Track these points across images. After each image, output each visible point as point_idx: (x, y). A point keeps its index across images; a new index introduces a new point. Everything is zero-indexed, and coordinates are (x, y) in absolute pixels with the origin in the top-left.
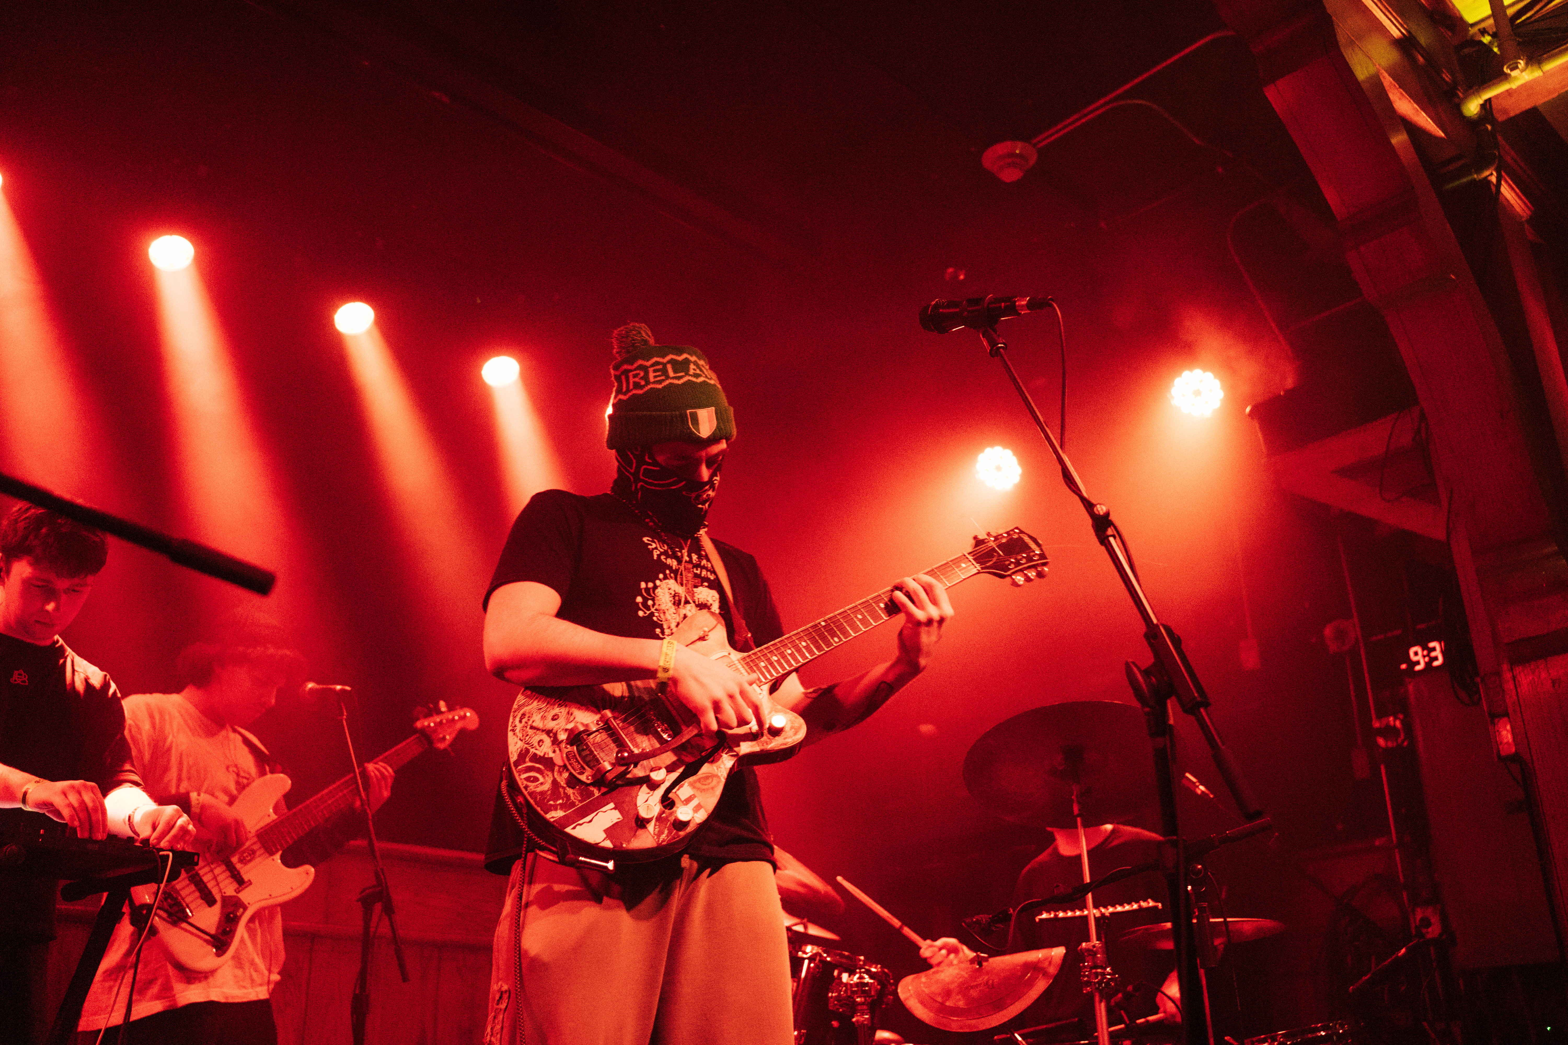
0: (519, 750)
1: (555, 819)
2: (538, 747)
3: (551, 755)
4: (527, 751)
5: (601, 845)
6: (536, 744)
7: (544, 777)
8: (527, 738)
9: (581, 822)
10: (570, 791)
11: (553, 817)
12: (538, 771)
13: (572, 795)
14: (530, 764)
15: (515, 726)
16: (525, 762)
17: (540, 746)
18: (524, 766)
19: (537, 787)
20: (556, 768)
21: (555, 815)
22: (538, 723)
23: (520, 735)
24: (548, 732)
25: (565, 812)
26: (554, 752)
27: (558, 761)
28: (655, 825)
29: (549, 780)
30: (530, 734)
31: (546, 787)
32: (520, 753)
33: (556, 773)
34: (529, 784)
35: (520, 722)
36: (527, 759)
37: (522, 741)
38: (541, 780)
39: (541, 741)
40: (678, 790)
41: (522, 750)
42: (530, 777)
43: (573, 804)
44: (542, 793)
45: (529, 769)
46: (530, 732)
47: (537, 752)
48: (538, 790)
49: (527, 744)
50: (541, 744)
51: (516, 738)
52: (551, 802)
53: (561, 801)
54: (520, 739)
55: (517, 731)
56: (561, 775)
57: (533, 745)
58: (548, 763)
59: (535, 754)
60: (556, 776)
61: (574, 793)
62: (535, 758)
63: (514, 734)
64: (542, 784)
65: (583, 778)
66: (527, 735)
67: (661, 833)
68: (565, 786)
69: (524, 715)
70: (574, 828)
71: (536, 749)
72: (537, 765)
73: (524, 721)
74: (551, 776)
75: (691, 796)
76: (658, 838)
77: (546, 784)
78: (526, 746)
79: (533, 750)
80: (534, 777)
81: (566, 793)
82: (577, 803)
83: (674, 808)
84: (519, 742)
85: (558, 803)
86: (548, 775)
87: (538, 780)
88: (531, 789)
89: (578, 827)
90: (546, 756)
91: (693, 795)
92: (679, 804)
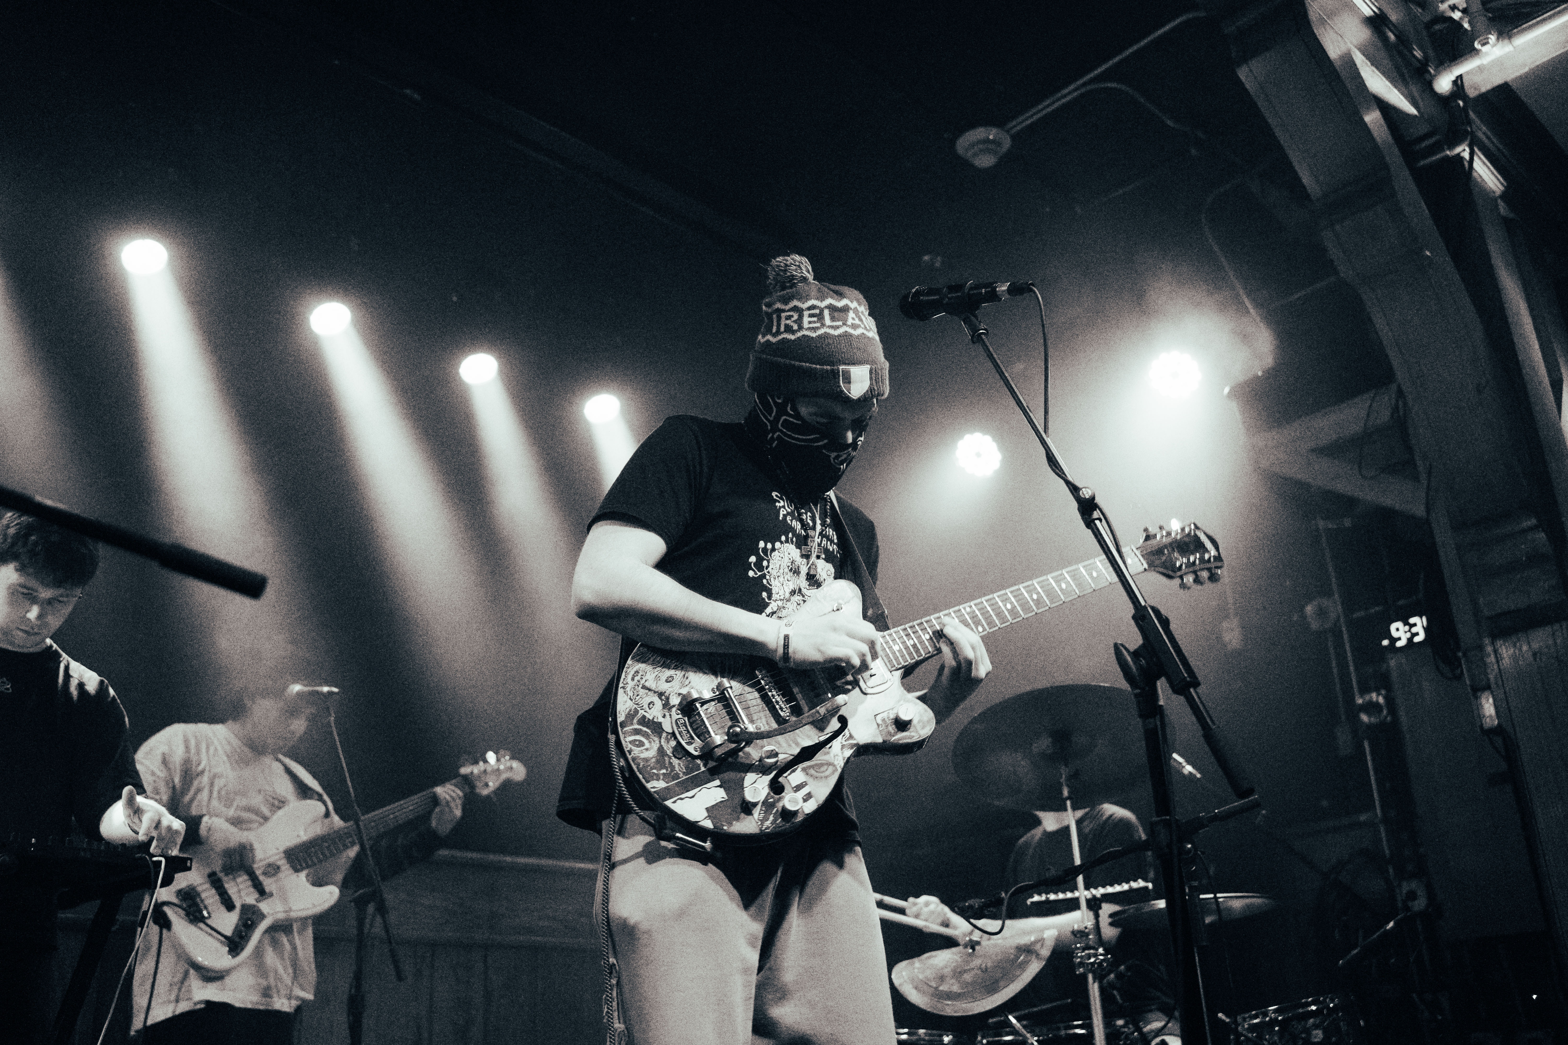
0: (628, 710)
1: (655, 790)
2: (647, 709)
3: (661, 719)
4: (636, 712)
6: (646, 706)
7: (650, 742)
8: (638, 698)
9: (682, 796)
10: (675, 762)
11: (654, 788)
12: (645, 735)
13: (677, 766)
14: (637, 726)
15: (627, 684)
16: (632, 724)
17: (650, 709)
18: (631, 728)
19: (641, 752)
20: (664, 735)
21: (656, 785)
22: (651, 684)
23: (630, 693)
24: (660, 695)
25: (667, 783)
26: (664, 716)
27: (667, 726)
28: (761, 810)
29: (656, 746)
30: (641, 694)
31: (652, 753)
32: (629, 713)
33: (663, 740)
34: (633, 748)
35: (633, 679)
36: (635, 721)
37: (632, 700)
38: (647, 745)
39: (652, 703)
40: (789, 775)
41: (630, 710)
42: (635, 740)
43: (677, 776)
44: (646, 760)
45: (637, 732)
46: (642, 692)
47: (645, 714)
48: (642, 756)
49: (637, 704)
50: (651, 706)
51: (626, 696)
52: (655, 771)
53: (664, 771)
54: (630, 699)
55: (628, 689)
56: (668, 742)
57: (642, 706)
58: (657, 728)
59: (644, 717)
60: (663, 743)
61: (679, 764)
62: (644, 721)
63: (625, 692)
64: (647, 749)
65: (691, 749)
66: (638, 695)
67: (765, 819)
68: (671, 755)
69: (637, 672)
70: (674, 802)
71: (646, 711)
72: (645, 729)
73: (636, 678)
74: (657, 742)
75: (802, 783)
76: (762, 824)
77: (652, 751)
78: (636, 706)
79: (643, 711)
80: (640, 741)
81: (670, 763)
82: (681, 775)
83: (783, 794)
84: (629, 701)
85: (662, 772)
86: (654, 741)
87: (644, 745)
88: (635, 754)
89: (679, 801)
90: (655, 720)
91: (805, 782)
92: (788, 790)
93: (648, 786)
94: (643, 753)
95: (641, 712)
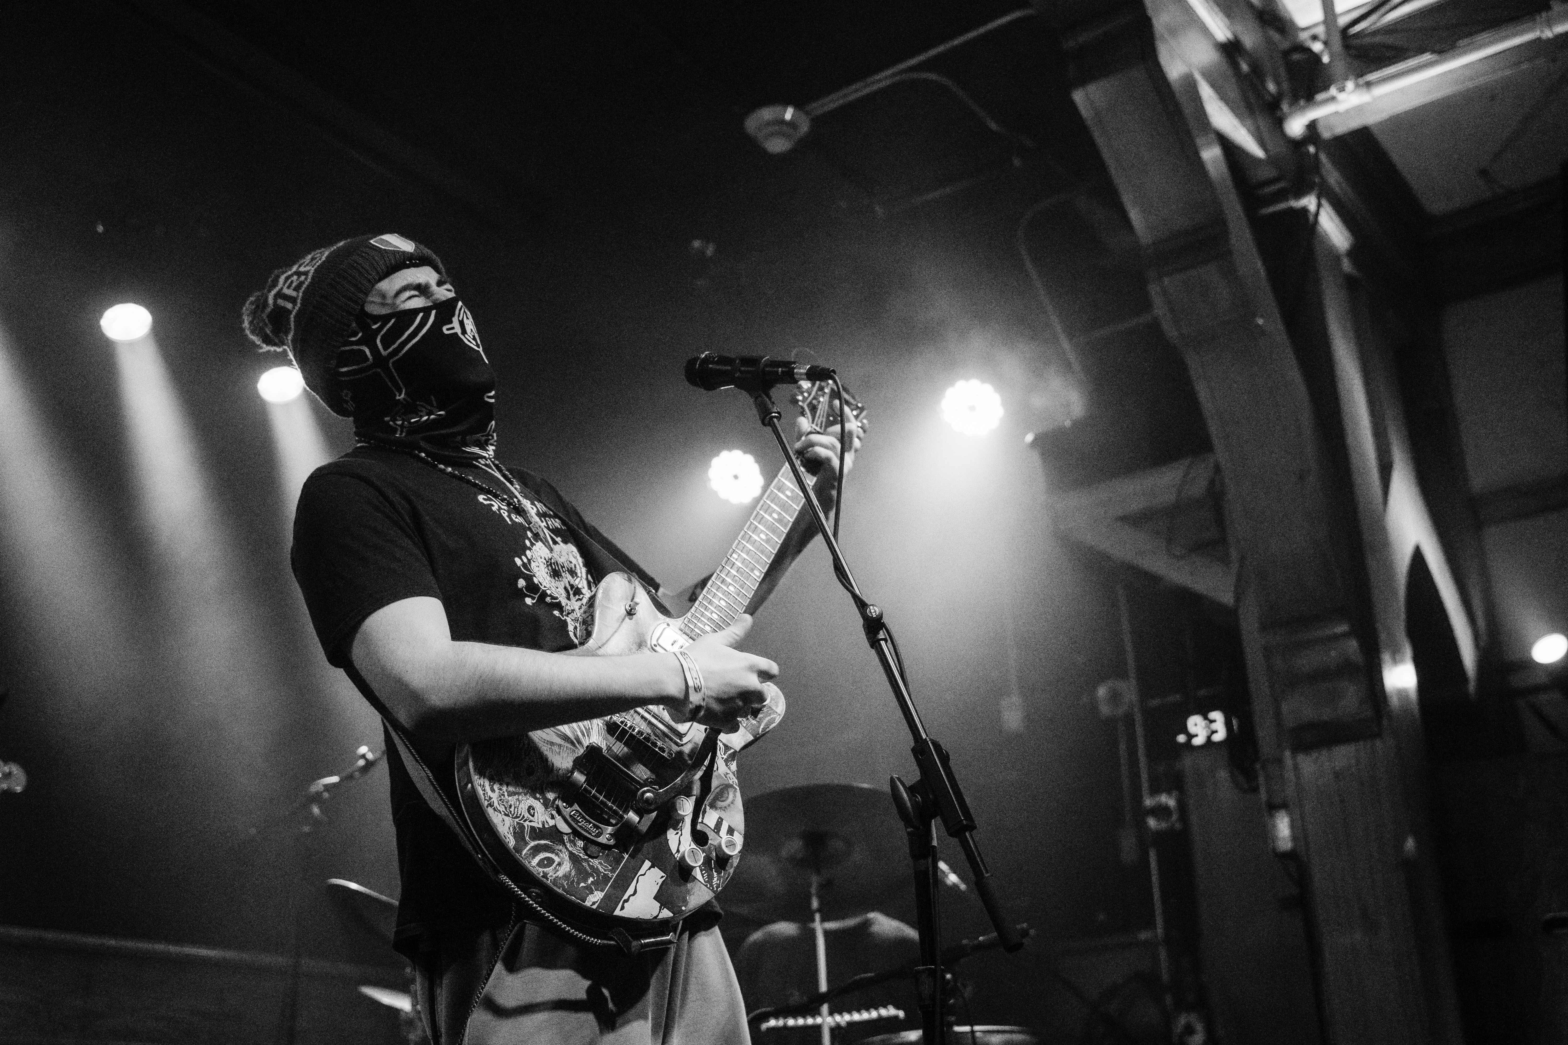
0: (511, 829)
1: (597, 904)
2: (531, 818)
3: (552, 823)
4: (522, 827)
5: (660, 916)
6: (527, 815)
7: (557, 854)
8: (512, 809)
9: (625, 897)
10: (595, 862)
11: (594, 903)
12: (546, 848)
13: (599, 867)
14: (533, 844)
15: (490, 798)
16: (526, 843)
17: (533, 816)
18: (528, 848)
19: (555, 871)
20: (565, 837)
21: (594, 899)
23: (502, 809)
25: (602, 891)
26: (553, 817)
27: (564, 828)
28: (701, 870)
29: (565, 856)
30: (512, 803)
31: (567, 866)
32: (514, 833)
33: (568, 845)
34: (545, 870)
35: (493, 790)
36: (527, 838)
37: (507, 815)
38: (557, 859)
39: (530, 808)
40: (703, 818)
41: (514, 828)
42: (542, 860)
43: (606, 879)
44: (566, 877)
45: (536, 850)
47: (533, 824)
48: (560, 873)
49: (517, 817)
50: (532, 812)
51: (499, 814)
52: (582, 885)
53: (591, 879)
54: (505, 815)
55: (496, 804)
56: (575, 845)
57: (524, 817)
58: (554, 834)
59: (532, 828)
60: (570, 849)
61: (600, 863)
62: (536, 833)
63: (494, 810)
64: (559, 864)
65: (602, 840)
66: (511, 806)
67: (710, 878)
68: (586, 857)
70: (622, 908)
71: (530, 821)
72: (543, 842)
73: (496, 787)
74: (564, 850)
75: (718, 821)
76: (712, 885)
77: (565, 863)
78: (517, 820)
79: (527, 823)
80: (546, 858)
81: (592, 867)
82: (610, 875)
83: (710, 842)
84: (506, 818)
85: (589, 882)
86: (561, 851)
87: (553, 861)
88: (551, 876)
89: (626, 904)
90: (546, 826)
91: (720, 818)
92: (711, 835)
93: (588, 903)
94: (558, 871)
95: (526, 824)
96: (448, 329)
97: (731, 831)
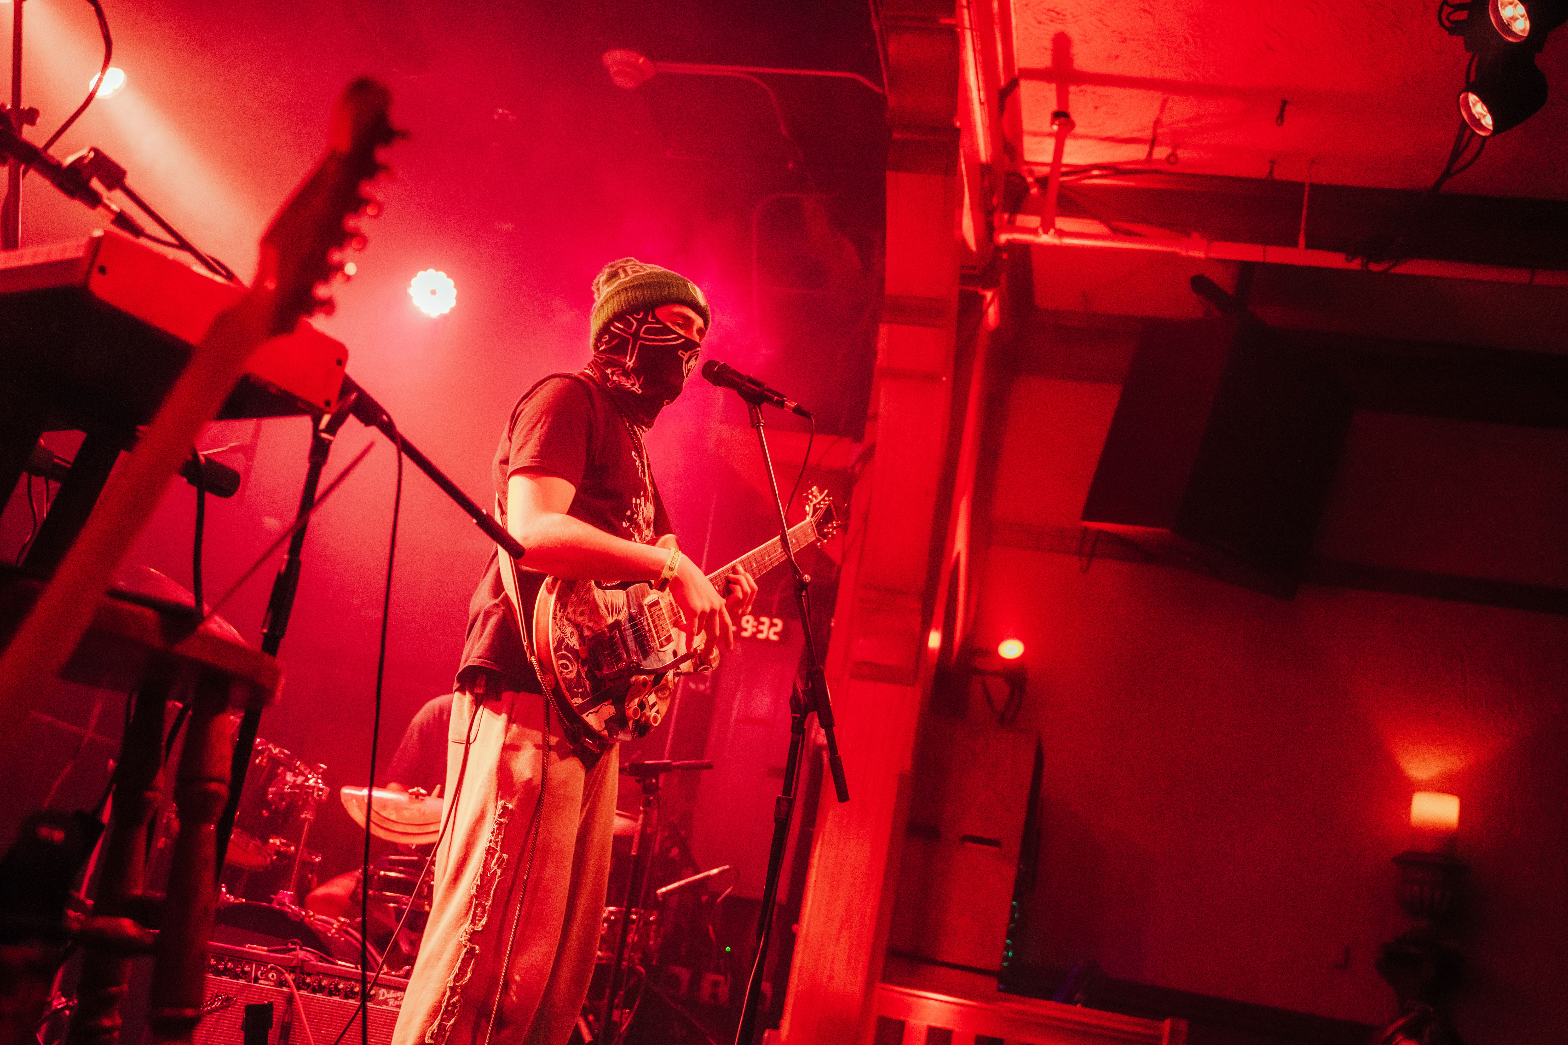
0: (558, 638)
1: (576, 705)
3: (578, 647)
4: (563, 640)
5: (602, 732)
6: (569, 635)
7: (572, 666)
8: (564, 628)
9: (591, 711)
10: (587, 683)
11: (576, 703)
12: (569, 659)
13: (588, 687)
14: (564, 652)
15: (557, 615)
16: (561, 650)
17: (571, 638)
18: (561, 653)
19: (567, 674)
20: (580, 660)
21: (577, 701)
22: (571, 616)
23: (559, 624)
24: (578, 626)
25: (583, 700)
26: (580, 645)
27: (582, 654)
28: (632, 723)
29: (575, 669)
31: (572, 675)
32: (559, 640)
33: (579, 665)
34: (563, 670)
35: (560, 611)
36: (563, 647)
38: (571, 668)
39: (572, 633)
40: (649, 695)
41: (560, 638)
42: (564, 664)
43: (588, 695)
44: (571, 680)
45: (564, 657)
46: (566, 623)
47: (569, 642)
48: (568, 677)
49: (563, 633)
50: (572, 635)
51: (556, 626)
52: (575, 690)
53: (581, 690)
54: (559, 628)
55: (558, 619)
56: (583, 667)
57: (567, 635)
58: (576, 654)
59: (568, 644)
60: (579, 667)
62: (568, 648)
64: (571, 672)
66: (564, 625)
68: (584, 677)
69: (562, 605)
70: (587, 716)
71: (569, 640)
72: (569, 655)
73: (562, 611)
74: (576, 666)
75: (654, 703)
77: (573, 673)
78: (563, 635)
80: (566, 664)
81: (584, 684)
82: (591, 694)
83: (645, 711)
84: (558, 630)
85: (579, 691)
86: (575, 665)
87: (569, 668)
88: (564, 675)
89: (590, 715)
90: (575, 648)
91: (656, 702)
92: (648, 708)
93: (573, 701)
94: (568, 674)
95: (566, 640)
96: (681, 353)
97: (658, 712)
